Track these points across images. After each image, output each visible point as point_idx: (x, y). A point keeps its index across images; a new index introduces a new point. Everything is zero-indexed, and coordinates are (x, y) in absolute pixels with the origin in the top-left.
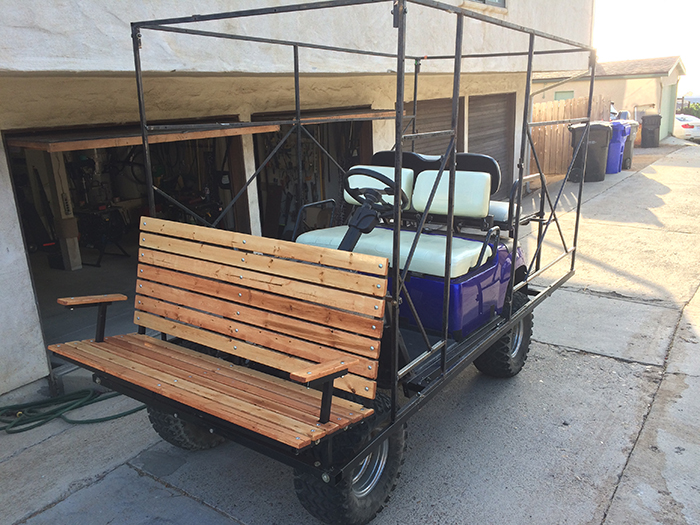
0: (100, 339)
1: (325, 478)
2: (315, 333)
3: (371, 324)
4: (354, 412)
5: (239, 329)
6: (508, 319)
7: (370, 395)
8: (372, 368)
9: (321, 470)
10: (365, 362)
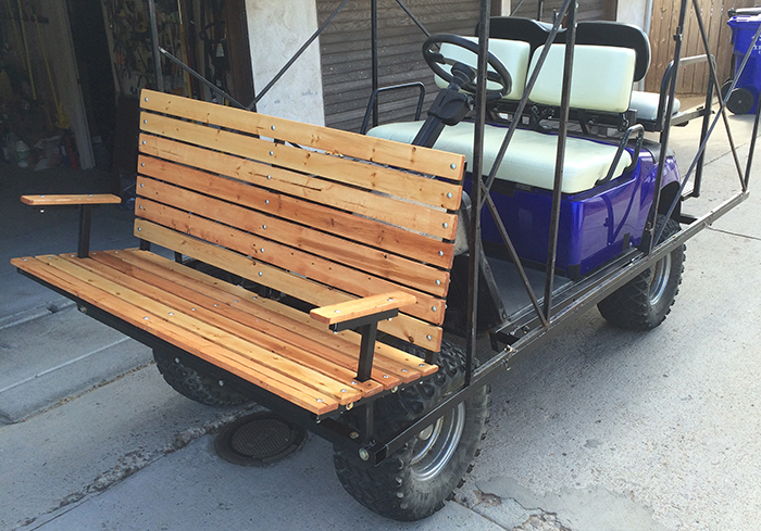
0: (83, 253)
1: (364, 454)
2: (362, 258)
3: (437, 248)
4: (410, 367)
5: (266, 249)
6: (646, 252)
7: (434, 346)
8: (438, 309)
9: (359, 443)
10: (428, 301)
